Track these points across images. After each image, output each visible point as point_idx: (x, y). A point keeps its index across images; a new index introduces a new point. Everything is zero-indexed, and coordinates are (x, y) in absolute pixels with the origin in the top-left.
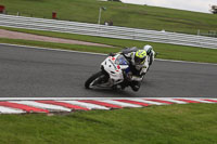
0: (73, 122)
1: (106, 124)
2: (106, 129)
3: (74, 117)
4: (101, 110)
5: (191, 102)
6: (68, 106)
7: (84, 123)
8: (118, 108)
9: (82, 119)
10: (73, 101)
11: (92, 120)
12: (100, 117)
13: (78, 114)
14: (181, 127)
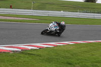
0: (22, 55)
1: (38, 55)
2: (38, 58)
3: (23, 53)
6: (20, 48)
7: (27, 56)
8: (43, 48)
9: (26, 54)
10: (22, 46)
11: (31, 54)
12: (34, 53)
13: (24, 52)
14: (72, 55)
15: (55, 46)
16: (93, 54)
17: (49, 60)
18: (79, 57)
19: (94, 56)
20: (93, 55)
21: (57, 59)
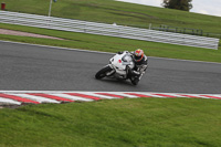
0: (22, 115)
1: (58, 118)
2: (57, 123)
3: (24, 110)
4: (52, 104)
5: (142, 97)
6: (18, 99)
7: (34, 117)
8: (69, 101)
9: (32, 113)
10: (23, 95)
11: (43, 114)
12: (50, 111)
13: (27, 107)
14: (132, 122)
15: (97, 100)
16: (179, 122)
17: (81, 130)
18: (147, 128)
19: (179, 128)
20: (177, 125)
21: (99, 128)
